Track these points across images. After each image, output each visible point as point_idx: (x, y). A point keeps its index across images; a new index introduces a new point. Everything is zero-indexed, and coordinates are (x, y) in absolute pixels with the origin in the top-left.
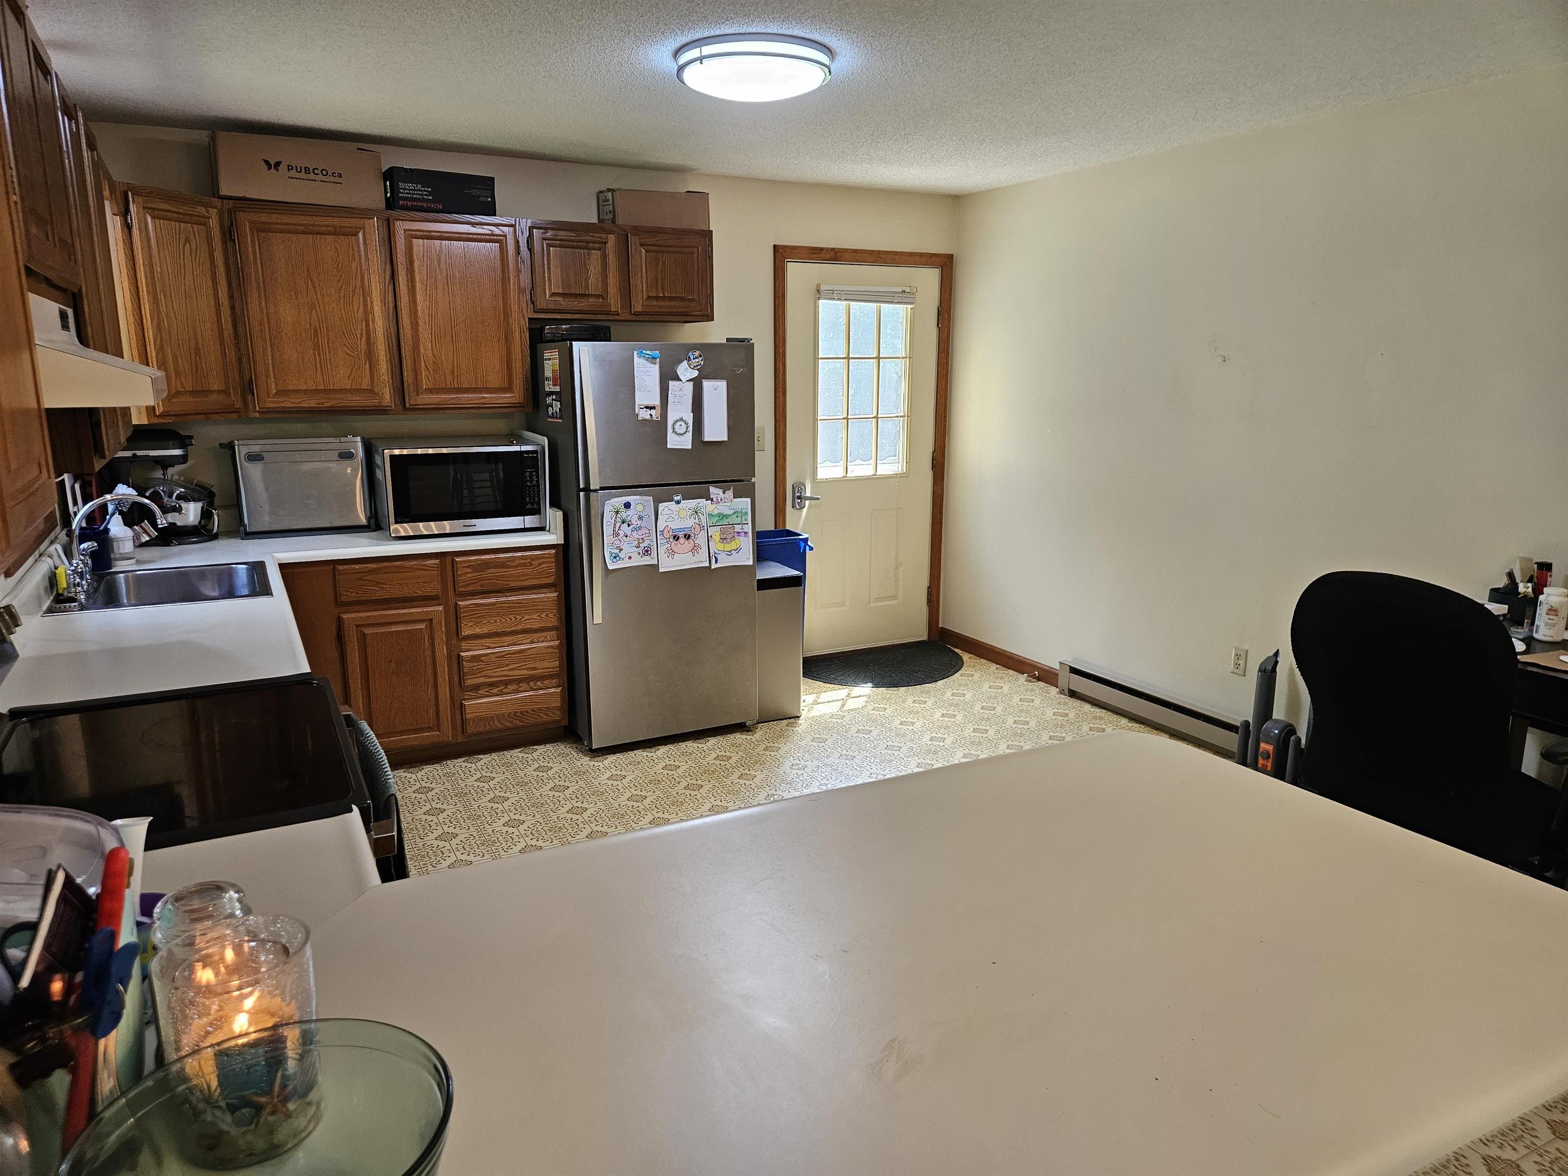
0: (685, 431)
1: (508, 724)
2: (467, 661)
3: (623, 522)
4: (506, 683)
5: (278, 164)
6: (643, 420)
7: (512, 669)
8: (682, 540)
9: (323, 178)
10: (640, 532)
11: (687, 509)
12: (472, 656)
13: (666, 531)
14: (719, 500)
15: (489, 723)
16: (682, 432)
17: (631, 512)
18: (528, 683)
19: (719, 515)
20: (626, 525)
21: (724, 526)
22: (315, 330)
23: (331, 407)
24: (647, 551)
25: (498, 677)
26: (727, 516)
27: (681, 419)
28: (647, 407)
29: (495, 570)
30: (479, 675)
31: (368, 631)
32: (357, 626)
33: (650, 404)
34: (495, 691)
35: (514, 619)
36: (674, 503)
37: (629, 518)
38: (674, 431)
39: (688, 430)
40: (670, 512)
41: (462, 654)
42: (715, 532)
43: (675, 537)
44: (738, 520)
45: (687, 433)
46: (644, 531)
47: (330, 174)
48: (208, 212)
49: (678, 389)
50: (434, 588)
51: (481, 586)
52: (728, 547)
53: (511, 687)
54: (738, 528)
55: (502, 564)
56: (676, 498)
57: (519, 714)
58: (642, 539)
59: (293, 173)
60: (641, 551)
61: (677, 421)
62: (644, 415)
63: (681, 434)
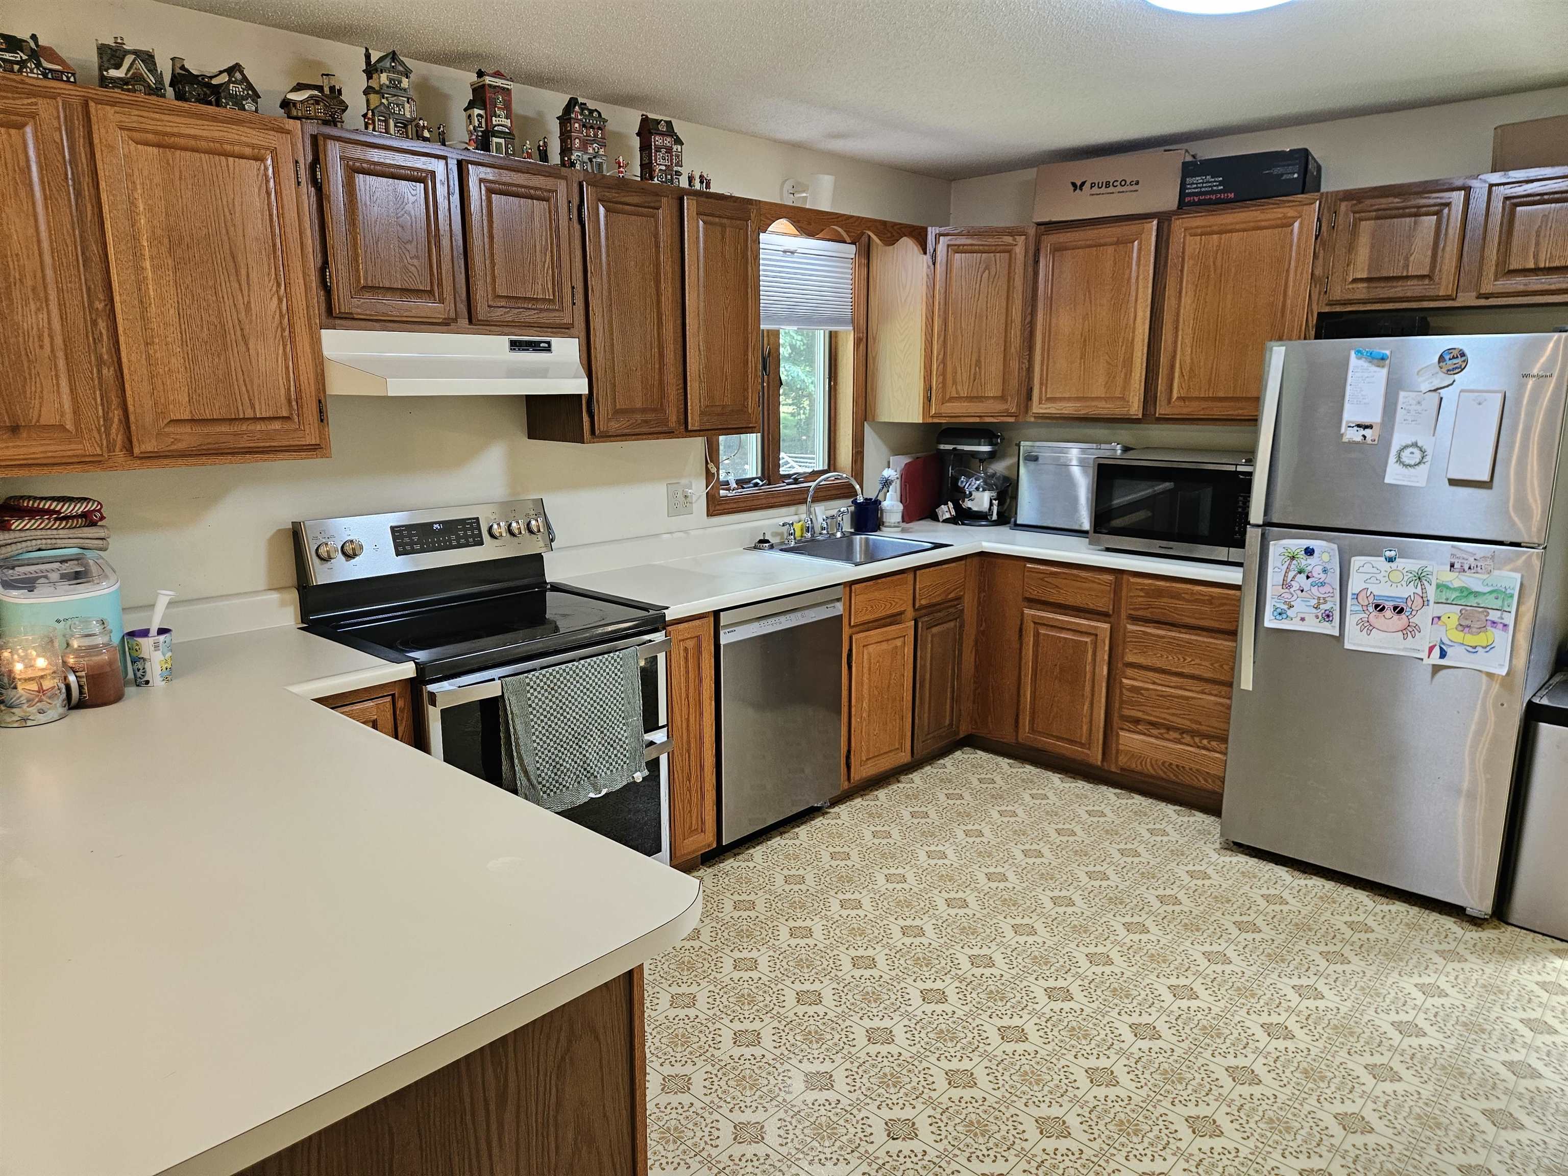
0: (1418, 461)
1: (1161, 773)
2: (1128, 690)
3: (1300, 572)
4: (1169, 728)
5: (1083, 184)
6: (1349, 442)
7: (1173, 715)
8: (1388, 613)
9: (1122, 189)
10: (1322, 590)
11: (1404, 571)
12: (1133, 686)
13: (1363, 594)
14: (1466, 568)
15: (1141, 763)
16: (1412, 463)
17: (1312, 561)
18: (1192, 737)
19: (1461, 590)
20: (1303, 576)
21: (1468, 608)
22: (1085, 340)
23: (1087, 414)
24: (1328, 616)
25: (1156, 717)
26: (1476, 594)
27: (1415, 445)
28: (1359, 426)
29: (1170, 601)
30: (1136, 708)
31: (1042, 631)
32: (1035, 623)
33: (1366, 420)
34: (1155, 732)
35: (1182, 660)
36: (1383, 559)
37: (1309, 568)
38: (1399, 460)
39: (1425, 460)
40: (1375, 570)
41: (1124, 681)
42: (1452, 615)
43: (1377, 606)
44: (1498, 604)
45: (1422, 466)
46: (1327, 588)
47: (1128, 183)
48: (1015, 240)
49: (1414, 402)
50: (1103, 604)
51: (1151, 613)
52: (1471, 640)
53: (1173, 735)
54: (1494, 616)
55: (1176, 596)
56: (1388, 554)
57: (1174, 767)
58: (1324, 598)
59: (1095, 190)
60: (1320, 615)
61: (1406, 447)
62: (1355, 435)
63: (1410, 466)
